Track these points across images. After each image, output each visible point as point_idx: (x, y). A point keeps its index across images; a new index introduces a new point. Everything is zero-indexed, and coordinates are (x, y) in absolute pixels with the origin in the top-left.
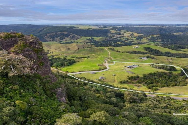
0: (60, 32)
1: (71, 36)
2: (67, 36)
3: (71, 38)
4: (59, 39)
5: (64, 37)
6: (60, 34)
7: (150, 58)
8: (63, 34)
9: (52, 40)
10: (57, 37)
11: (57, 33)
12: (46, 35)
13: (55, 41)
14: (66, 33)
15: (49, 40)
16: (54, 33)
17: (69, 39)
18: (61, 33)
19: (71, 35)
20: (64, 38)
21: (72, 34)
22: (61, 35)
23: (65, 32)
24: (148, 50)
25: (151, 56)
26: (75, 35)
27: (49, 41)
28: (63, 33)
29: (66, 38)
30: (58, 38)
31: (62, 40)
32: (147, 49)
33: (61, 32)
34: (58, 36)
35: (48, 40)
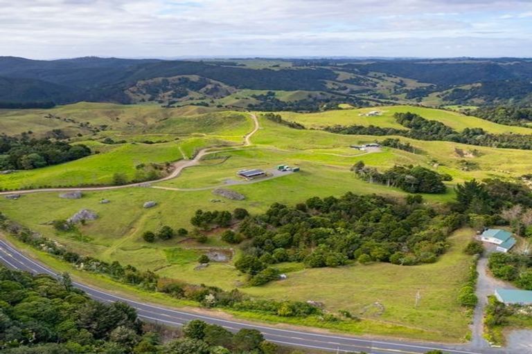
0: (177, 77)
1: (209, 87)
2: (196, 87)
3: (207, 94)
4: (169, 96)
5: (188, 90)
6: (178, 82)
7: (395, 146)
8: (187, 80)
9: (150, 100)
10: (165, 90)
11: (169, 78)
12: (134, 85)
13: (157, 102)
14: (195, 78)
15: (140, 99)
16: (160, 79)
17: (201, 96)
18: (180, 79)
19: (210, 83)
20: (186, 94)
21: (212, 81)
22: (180, 84)
23: (194, 76)
24: (406, 122)
25: (398, 140)
26: (221, 84)
27: (140, 101)
28: (186, 78)
29: (193, 92)
30: (169, 93)
31: (179, 98)
32: (404, 119)
33: (180, 77)
34: (169, 87)
35: (137, 97)
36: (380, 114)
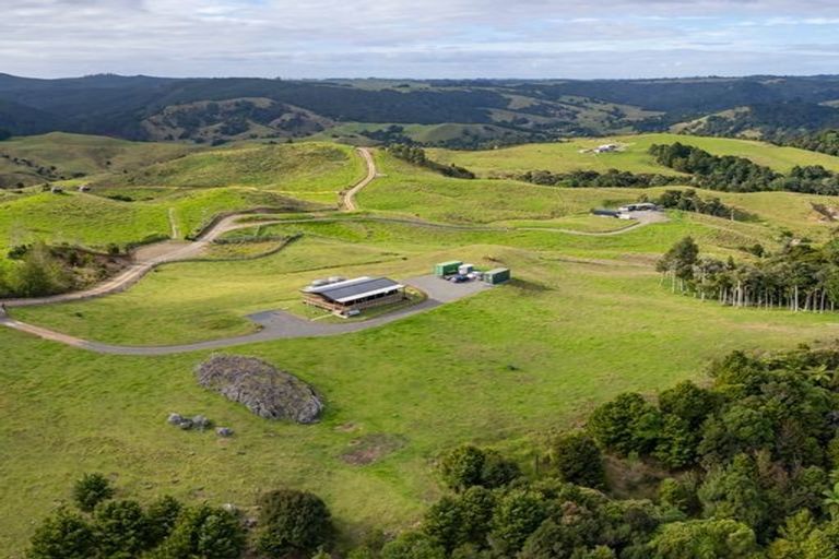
0: (234, 100)
1: (287, 117)
2: (264, 117)
3: (283, 129)
4: (216, 131)
5: (249, 121)
6: (233, 108)
7: (688, 207)
8: (249, 106)
9: (181, 137)
10: (211, 122)
11: (220, 103)
12: (159, 112)
13: (193, 142)
14: (263, 103)
15: (166, 135)
16: (205, 104)
17: (271, 132)
18: (237, 104)
19: (290, 112)
20: (245, 128)
21: (293, 108)
22: (236, 112)
23: (262, 99)
26: (307, 112)
27: (166, 139)
28: (250, 103)
29: (258, 126)
30: (217, 126)
31: (232, 134)
32: (672, 157)
33: (239, 100)
34: (219, 117)
35: (161, 132)
36: (621, 149)
